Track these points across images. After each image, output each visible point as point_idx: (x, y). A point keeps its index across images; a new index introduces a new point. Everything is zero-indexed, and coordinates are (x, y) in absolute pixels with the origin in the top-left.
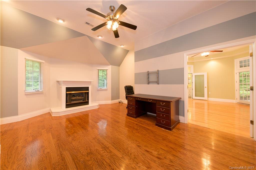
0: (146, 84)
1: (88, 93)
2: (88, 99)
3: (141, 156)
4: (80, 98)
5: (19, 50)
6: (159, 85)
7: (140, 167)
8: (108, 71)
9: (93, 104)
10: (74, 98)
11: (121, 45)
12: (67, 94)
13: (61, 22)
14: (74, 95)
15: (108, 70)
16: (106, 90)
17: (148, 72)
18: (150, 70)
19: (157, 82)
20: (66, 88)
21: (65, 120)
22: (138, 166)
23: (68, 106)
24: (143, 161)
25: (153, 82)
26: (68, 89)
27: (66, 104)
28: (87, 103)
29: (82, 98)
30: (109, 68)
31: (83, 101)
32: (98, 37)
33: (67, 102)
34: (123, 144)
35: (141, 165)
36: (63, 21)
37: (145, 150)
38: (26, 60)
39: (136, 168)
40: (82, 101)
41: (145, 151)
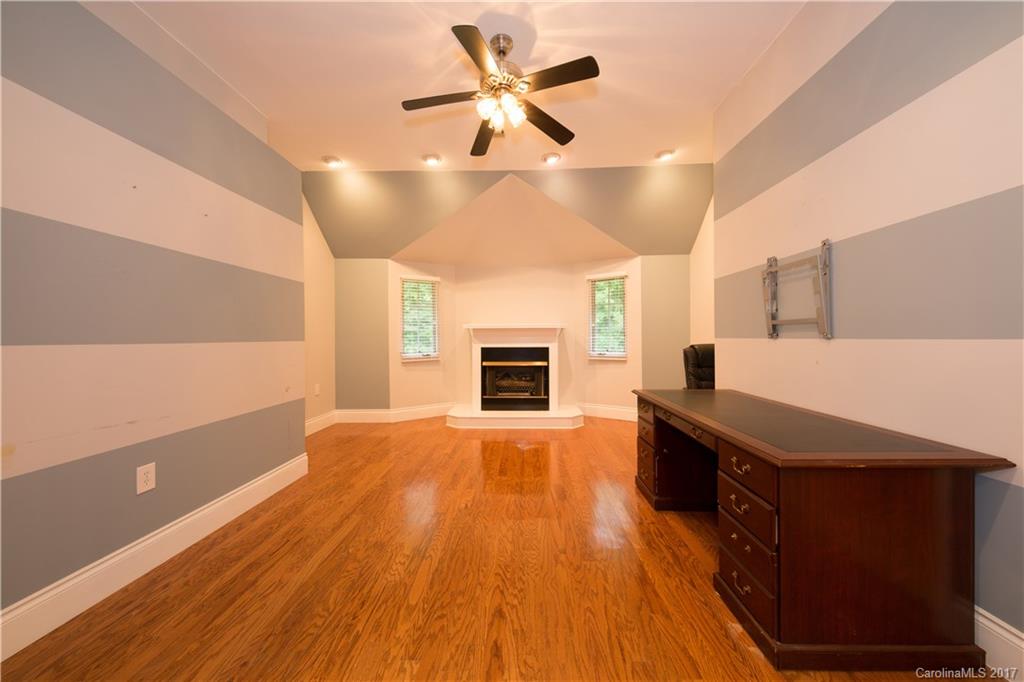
0: (761, 337)
1: (546, 369)
2: (547, 392)
3: (453, 650)
4: (523, 384)
5: (389, 261)
6: (834, 342)
7: (401, 675)
8: (627, 281)
9: (562, 411)
10: (505, 383)
11: (659, 155)
12: (484, 369)
13: (432, 163)
14: (507, 373)
15: (626, 276)
16: (622, 361)
17: (773, 262)
18: (784, 252)
19: (817, 323)
20: (482, 349)
21: (476, 444)
22: (403, 664)
23: (487, 404)
24: (433, 667)
25: (800, 325)
26: (487, 353)
27: (483, 399)
28: (544, 404)
29: (529, 384)
30: (634, 269)
31: (532, 395)
32: (545, 160)
33: (484, 392)
34: (467, 575)
35: (414, 673)
36: (438, 159)
37: (496, 642)
38: (404, 281)
39: (391, 664)
40: (526, 395)
41: (491, 643)
